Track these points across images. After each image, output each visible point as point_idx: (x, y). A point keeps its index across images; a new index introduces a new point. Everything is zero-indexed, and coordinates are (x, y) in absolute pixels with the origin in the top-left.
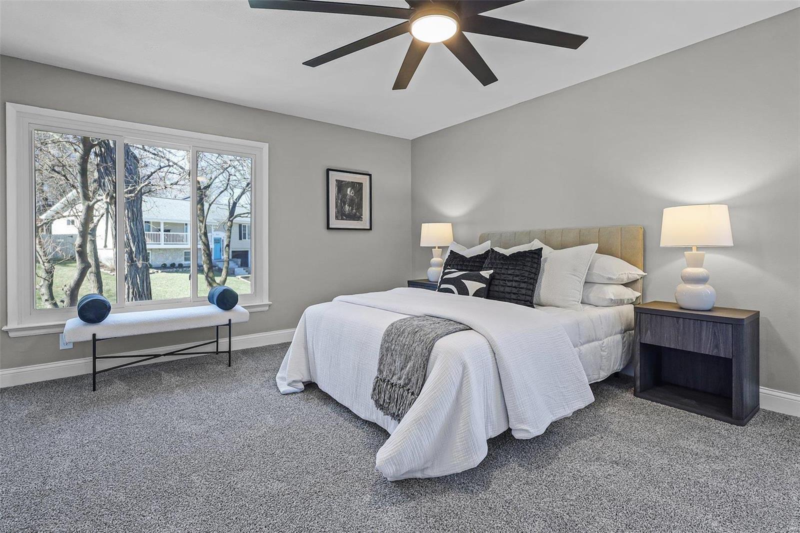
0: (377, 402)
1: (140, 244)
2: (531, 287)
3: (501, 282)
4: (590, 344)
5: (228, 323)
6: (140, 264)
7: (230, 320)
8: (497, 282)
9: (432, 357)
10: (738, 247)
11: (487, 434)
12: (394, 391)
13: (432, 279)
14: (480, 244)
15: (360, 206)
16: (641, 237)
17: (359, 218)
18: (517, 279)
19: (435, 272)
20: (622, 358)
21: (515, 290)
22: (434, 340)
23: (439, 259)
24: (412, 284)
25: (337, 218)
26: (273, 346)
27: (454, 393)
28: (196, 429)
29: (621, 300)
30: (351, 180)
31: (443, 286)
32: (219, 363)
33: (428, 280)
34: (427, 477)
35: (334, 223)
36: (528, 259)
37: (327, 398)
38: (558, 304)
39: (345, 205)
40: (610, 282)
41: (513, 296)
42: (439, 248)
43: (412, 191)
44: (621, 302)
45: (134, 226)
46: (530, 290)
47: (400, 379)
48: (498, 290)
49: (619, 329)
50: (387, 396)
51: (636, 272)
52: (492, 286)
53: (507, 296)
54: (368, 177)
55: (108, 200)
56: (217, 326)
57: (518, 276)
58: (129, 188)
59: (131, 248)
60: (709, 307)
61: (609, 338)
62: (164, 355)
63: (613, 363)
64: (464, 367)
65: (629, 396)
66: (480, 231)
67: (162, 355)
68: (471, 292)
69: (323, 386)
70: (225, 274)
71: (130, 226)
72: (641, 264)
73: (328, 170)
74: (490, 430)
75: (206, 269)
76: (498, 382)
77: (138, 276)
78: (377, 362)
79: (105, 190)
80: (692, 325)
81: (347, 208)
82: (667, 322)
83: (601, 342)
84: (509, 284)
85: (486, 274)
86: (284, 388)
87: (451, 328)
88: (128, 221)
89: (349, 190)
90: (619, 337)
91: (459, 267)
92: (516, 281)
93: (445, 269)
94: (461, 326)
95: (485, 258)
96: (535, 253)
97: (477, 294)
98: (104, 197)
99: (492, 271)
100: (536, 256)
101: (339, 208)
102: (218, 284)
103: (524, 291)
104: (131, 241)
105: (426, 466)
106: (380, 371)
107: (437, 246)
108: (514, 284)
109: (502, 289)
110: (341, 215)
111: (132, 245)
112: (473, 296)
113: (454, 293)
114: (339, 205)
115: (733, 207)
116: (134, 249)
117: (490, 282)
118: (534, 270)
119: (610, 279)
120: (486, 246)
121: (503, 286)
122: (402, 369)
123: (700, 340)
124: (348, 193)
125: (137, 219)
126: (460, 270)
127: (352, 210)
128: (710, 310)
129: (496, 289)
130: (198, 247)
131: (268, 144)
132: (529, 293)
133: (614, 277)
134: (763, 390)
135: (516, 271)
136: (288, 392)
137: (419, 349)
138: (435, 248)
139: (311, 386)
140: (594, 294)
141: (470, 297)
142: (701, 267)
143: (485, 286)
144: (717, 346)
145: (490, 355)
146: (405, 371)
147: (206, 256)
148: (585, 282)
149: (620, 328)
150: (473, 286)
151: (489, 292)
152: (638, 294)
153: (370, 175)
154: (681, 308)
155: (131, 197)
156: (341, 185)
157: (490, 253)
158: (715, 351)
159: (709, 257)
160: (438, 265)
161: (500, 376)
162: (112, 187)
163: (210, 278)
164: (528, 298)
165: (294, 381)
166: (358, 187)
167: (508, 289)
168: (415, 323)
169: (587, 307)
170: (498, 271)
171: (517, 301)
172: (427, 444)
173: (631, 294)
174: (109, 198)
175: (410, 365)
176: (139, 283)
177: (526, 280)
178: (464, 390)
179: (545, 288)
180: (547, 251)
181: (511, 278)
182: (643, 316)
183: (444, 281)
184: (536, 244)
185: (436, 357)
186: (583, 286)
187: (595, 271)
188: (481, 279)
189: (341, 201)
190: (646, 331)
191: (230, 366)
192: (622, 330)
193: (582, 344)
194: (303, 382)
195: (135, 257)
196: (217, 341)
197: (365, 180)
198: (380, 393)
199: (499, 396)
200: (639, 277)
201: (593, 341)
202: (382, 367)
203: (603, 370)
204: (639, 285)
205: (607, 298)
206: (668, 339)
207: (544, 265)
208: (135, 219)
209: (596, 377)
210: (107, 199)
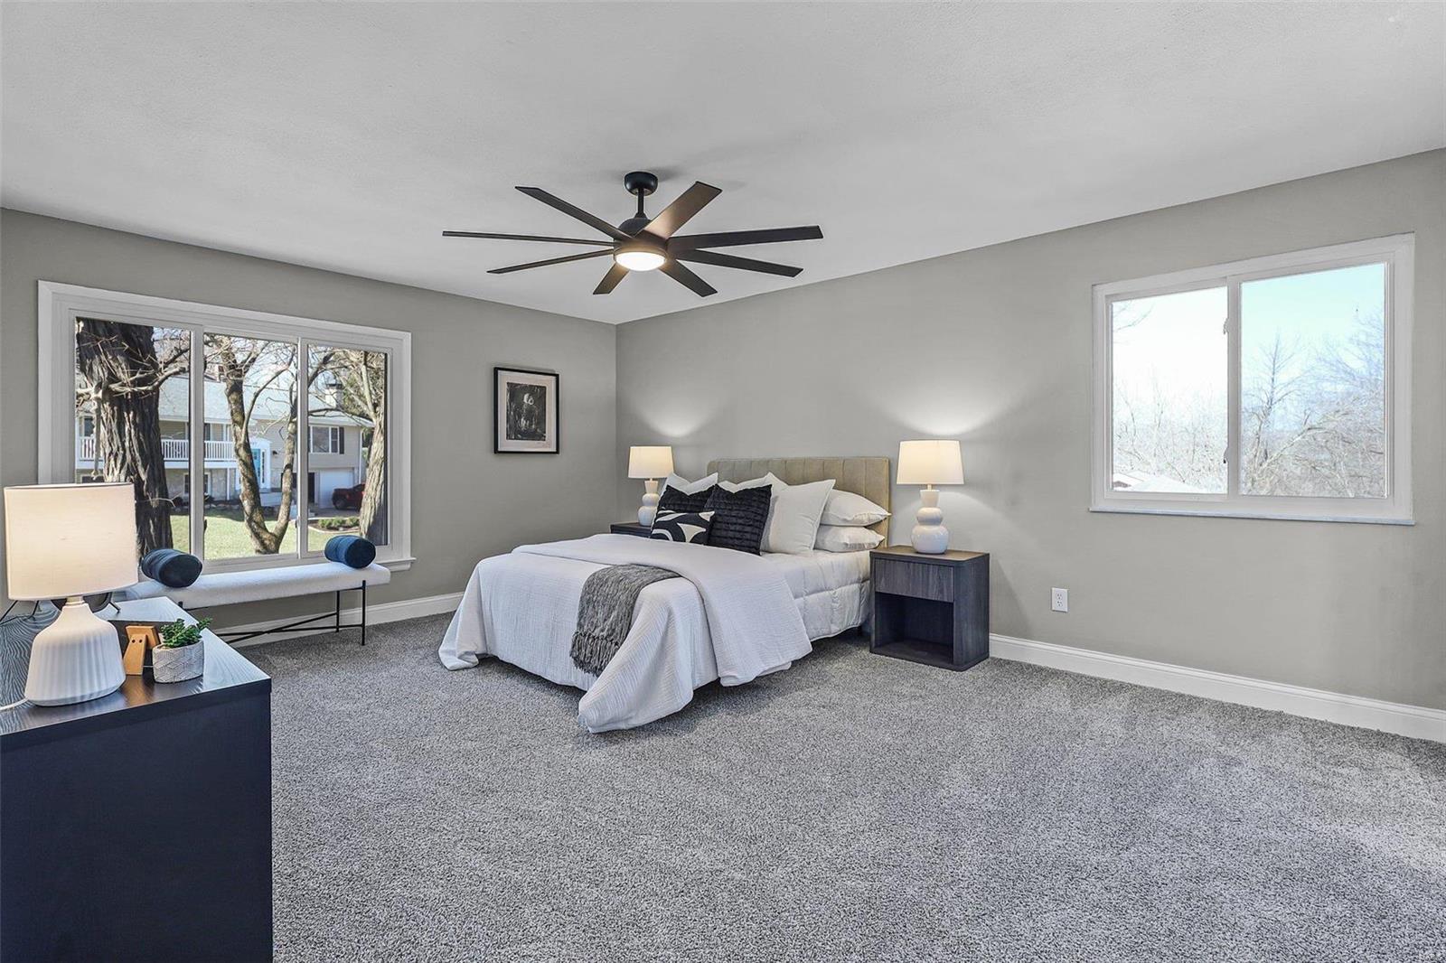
0: (576, 659)
1: (156, 469)
2: (757, 531)
3: (724, 526)
4: (819, 594)
5: (361, 585)
6: (154, 501)
7: (364, 582)
8: (718, 526)
9: (637, 605)
10: (968, 484)
11: (694, 682)
12: (596, 644)
13: (643, 523)
14: (708, 475)
15: (541, 420)
16: (886, 472)
17: (541, 437)
18: (740, 521)
19: (647, 513)
20: (859, 611)
21: (738, 535)
22: (641, 587)
23: (652, 495)
24: (616, 529)
25: (509, 437)
26: (418, 619)
27: (659, 638)
28: (349, 707)
29: (860, 544)
30: (528, 383)
31: (655, 531)
32: (346, 641)
33: (639, 524)
34: (631, 727)
35: (505, 444)
36: (754, 498)
37: (511, 670)
38: (788, 550)
39: (520, 418)
40: (847, 524)
41: (737, 542)
42: (654, 479)
43: (617, 397)
44: (859, 547)
45: (144, 438)
46: (755, 534)
47: (602, 631)
48: (719, 534)
49: (855, 577)
50: (589, 649)
51: (878, 512)
52: (714, 531)
53: (730, 542)
54: (554, 378)
55: (100, 395)
56: (338, 592)
57: (743, 518)
58: (138, 375)
59: (139, 475)
60: (941, 550)
61: (844, 588)
62: (268, 632)
63: (849, 617)
64: (670, 613)
65: (865, 652)
66: (710, 456)
67: (266, 632)
68: (689, 537)
69: (505, 654)
70: (285, 517)
71: (138, 438)
72: (886, 503)
73: (496, 370)
74: (697, 679)
75: (247, 508)
76: (706, 630)
77: (151, 522)
78: (577, 615)
79: (92, 378)
80: (921, 569)
81: (523, 422)
82: (900, 568)
83: (832, 592)
84: (732, 528)
85: (706, 516)
86: (451, 662)
87: (659, 575)
88: (135, 430)
89: (526, 396)
90: (856, 586)
91: (677, 508)
92: (740, 524)
93: (659, 509)
94: (670, 574)
95: (708, 496)
96: (762, 491)
97: (696, 540)
98: (91, 389)
99: (713, 512)
100: (764, 495)
101: (512, 423)
102: (271, 534)
103: (748, 536)
104: (140, 463)
105: (630, 715)
106: (580, 625)
107: (651, 477)
108: (738, 528)
109: (724, 533)
110: (515, 433)
111: (141, 470)
112: (691, 542)
113: (668, 539)
114: (511, 418)
115: (964, 441)
116: (144, 477)
117: (711, 525)
118: (760, 512)
119: (845, 520)
120: (712, 479)
121: (725, 530)
122: (605, 620)
123: (928, 584)
124: (525, 401)
125: (150, 427)
126: (677, 511)
127: (531, 425)
128: (943, 554)
129: (718, 533)
130: (206, 467)
131: (410, 334)
132: (755, 538)
133: (849, 519)
134: (993, 637)
135: (741, 512)
136: (458, 667)
137: (623, 598)
138: (649, 479)
139: (487, 661)
140: (830, 538)
141: (687, 544)
142: (935, 506)
143: (704, 530)
144: (941, 591)
145: (698, 602)
146: (609, 622)
147: (248, 484)
148: (821, 524)
149: (857, 577)
150: (690, 530)
151: (710, 538)
152: (882, 538)
153: (557, 376)
154: (918, 553)
155: (146, 392)
156: (514, 390)
157: (715, 490)
158: (941, 596)
159: (944, 496)
160: (651, 504)
161: (708, 624)
162: (106, 373)
163: (257, 523)
164: (754, 544)
165: (466, 653)
166: (539, 393)
167: (731, 534)
168: (620, 571)
169: (820, 553)
170: (720, 512)
171: (740, 548)
172: (631, 690)
173: (873, 538)
174: (101, 392)
175: (615, 614)
176: (153, 533)
177: (751, 523)
178: (670, 635)
179: (775, 531)
180: (779, 488)
181: (734, 520)
182: (878, 562)
183: (658, 525)
184: (770, 479)
185: (641, 605)
186: (818, 530)
187: (831, 512)
188: (700, 522)
189: (514, 412)
190: (881, 579)
191: (363, 644)
192: (859, 579)
193: (807, 595)
194: (477, 655)
195: (147, 490)
196: (338, 614)
197: (549, 383)
198: (580, 648)
199: (707, 644)
200: (881, 518)
201: (822, 590)
202: (582, 621)
203: (835, 624)
204: (884, 527)
205: (842, 542)
206: (900, 585)
207: (774, 505)
208: (146, 427)
209: (825, 631)
210: (97, 392)
